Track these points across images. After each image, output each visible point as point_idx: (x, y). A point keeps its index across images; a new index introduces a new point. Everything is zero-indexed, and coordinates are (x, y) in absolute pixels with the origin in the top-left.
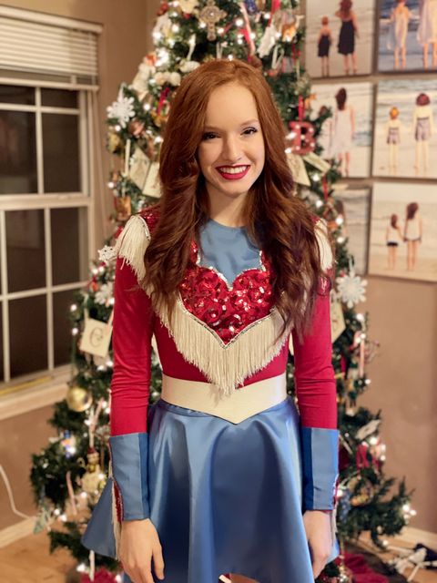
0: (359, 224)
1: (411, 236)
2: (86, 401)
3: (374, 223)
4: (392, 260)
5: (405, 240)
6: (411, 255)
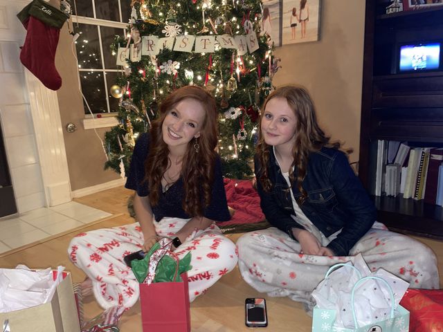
0: (276, 18)
1: (303, 19)
2: (120, 92)
3: (284, 16)
4: (294, 34)
5: (300, 21)
6: (303, 29)
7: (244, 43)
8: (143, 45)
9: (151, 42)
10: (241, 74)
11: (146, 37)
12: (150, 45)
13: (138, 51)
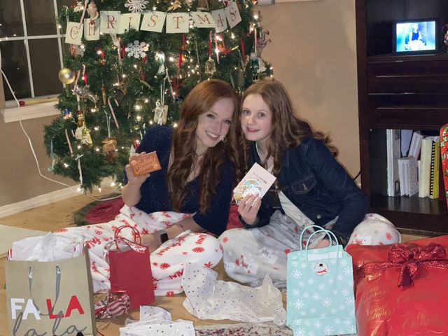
2: (71, 77)
7: (223, 17)
8: (102, 22)
9: (111, 19)
10: (220, 54)
11: (105, 12)
12: (111, 22)
13: (95, 28)
